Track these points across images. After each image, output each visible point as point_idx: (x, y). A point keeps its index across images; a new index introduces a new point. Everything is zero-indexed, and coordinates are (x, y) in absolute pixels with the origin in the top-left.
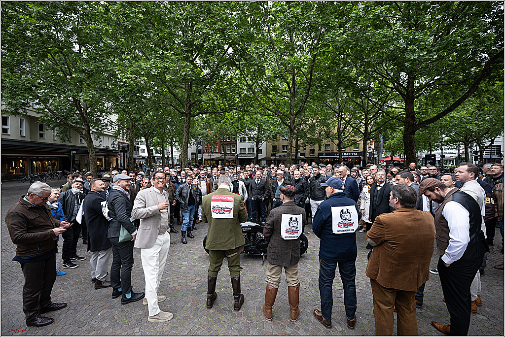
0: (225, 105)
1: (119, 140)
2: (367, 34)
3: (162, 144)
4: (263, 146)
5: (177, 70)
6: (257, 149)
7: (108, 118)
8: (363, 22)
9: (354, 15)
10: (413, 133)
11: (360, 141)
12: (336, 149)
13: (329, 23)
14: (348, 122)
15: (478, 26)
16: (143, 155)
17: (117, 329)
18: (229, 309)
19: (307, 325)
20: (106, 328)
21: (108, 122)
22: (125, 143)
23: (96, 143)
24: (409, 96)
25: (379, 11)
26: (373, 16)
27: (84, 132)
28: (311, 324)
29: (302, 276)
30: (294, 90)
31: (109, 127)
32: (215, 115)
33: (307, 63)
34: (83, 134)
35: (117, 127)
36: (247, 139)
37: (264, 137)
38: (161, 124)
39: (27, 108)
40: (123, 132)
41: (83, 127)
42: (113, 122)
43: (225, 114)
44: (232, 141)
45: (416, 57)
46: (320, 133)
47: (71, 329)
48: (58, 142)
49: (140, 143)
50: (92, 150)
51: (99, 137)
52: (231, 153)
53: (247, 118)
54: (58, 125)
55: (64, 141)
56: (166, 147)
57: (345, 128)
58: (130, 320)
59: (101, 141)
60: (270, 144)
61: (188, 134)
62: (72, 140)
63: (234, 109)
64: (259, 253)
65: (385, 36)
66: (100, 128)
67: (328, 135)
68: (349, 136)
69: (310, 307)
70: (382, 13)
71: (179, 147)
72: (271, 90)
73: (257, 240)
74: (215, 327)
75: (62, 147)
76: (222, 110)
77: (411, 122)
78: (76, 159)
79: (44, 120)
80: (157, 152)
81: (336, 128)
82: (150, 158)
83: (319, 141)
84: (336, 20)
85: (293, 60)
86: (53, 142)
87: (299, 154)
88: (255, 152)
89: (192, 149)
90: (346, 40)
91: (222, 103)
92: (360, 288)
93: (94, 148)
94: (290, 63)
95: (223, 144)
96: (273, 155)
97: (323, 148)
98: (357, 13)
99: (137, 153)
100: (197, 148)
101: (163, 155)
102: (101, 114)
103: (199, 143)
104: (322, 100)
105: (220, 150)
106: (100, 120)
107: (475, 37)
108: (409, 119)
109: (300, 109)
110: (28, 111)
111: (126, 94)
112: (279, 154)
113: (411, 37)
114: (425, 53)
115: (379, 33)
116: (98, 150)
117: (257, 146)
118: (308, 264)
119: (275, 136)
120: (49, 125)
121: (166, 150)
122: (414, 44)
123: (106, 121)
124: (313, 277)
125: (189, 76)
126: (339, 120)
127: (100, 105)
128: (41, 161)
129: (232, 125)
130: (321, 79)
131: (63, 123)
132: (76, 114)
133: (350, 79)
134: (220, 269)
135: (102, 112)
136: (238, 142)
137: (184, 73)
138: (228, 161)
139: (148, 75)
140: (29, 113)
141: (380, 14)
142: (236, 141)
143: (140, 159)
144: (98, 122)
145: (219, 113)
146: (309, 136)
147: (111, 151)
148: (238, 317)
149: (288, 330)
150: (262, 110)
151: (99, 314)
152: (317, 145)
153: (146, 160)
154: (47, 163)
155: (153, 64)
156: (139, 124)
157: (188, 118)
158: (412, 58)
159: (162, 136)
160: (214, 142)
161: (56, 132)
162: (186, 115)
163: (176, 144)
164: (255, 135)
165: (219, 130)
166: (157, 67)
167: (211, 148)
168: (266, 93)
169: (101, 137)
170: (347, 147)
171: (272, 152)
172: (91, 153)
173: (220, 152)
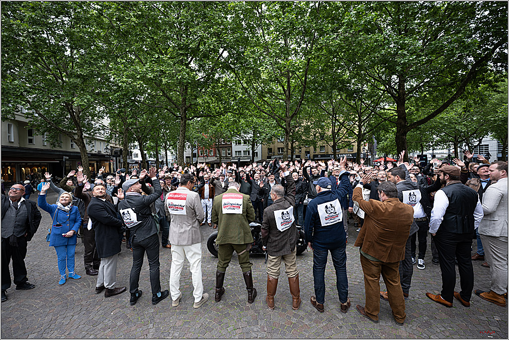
0: (220, 109)
1: (112, 145)
2: (359, 38)
3: (156, 148)
4: (259, 149)
5: (173, 73)
6: (253, 152)
7: (100, 122)
8: (355, 27)
9: (347, 21)
10: (405, 134)
11: (354, 142)
12: (330, 151)
13: (323, 28)
14: (342, 124)
15: (463, 32)
16: (136, 159)
17: (131, 326)
18: (236, 304)
19: (311, 315)
20: (120, 325)
21: (100, 126)
22: (117, 148)
23: (88, 148)
24: (400, 98)
25: (370, 17)
26: (365, 22)
27: (76, 137)
28: (314, 314)
30: (289, 93)
31: (102, 132)
32: (211, 118)
33: (301, 67)
34: (75, 139)
35: (110, 131)
36: (243, 142)
37: (260, 140)
38: (155, 128)
39: (15, 113)
40: (115, 136)
41: (74, 131)
42: (105, 127)
43: (221, 117)
44: (226, 144)
45: (406, 61)
46: (315, 135)
47: (86, 329)
48: (47, 146)
49: (133, 148)
50: (85, 155)
51: (91, 142)
52: (226, 156)
53: (242, 121)
54: (49, 130)
55: (55, 146)
56: (160, 151)
57: (339, 130)
58: (142, 317)
59: (93, 146)
60: (266, 147)
61: (184, 138)
62: (62, 145)
63: (229, 112)
64: (261, 252)
65: (376, 41)
66: (92, 132)
67: (322, 137)
68: (344, 137)
71: (173, 151)
72: (267, 93)
74: (226, 320)
75: (53, 153)
76: (218, 113)
77: (403, 124)
78: (67, 165)
79: (33, 125)
80: (150, 157)
81: (331, 130)
82: (144, 163)
83: (314, 143)
84: (330, 25)
85: (288, 64)
86: (43, 148)
87: (294, 157)
88: (251, 155)
89: (188, 152)
90: (339, 44)
91: (217, 106)
92: (358, 281)
93: (88, 154)
94: (285, 67)
95: (218, 148)
96: (269, 157)
97: (318, 150)
98: (349, 19)
99: (131, 158)
100: (192, 152)
101: (157, 160)
102: (93, 118)
103: (193, 146)
104: (316, 102)
105: (215, 153)
106: (91, 124)
107: (461, 43)
108: (401, 121)
109: (295, 112)
110: (16, 116)
111: (121, 98)
112: (275, 156)
113: (401, 42)
114: (414, 57)
115: (371, 37)
117: (253, 149)
119: (270, 139)
120: (39, 130)
121: (160, 154)
122: (404, 49)
123: (97, 125)
125: (185, 79)
126: (333, 122)
127: (92, 109)
128: (30, 167)
129: (228, 128)
130: (314, 82)
131: (54, 129)
132: (67, 118)
133: (343, 82)
134: (228, 265)
135: (93, 115)
136: (234, 145)
137: (180, 77)
139: (143, 78)
140: (17, 118)
141: (371, 20)
142: (231, 144)
143: (133, 164)
144: (90, 126)
145: (214, 116)
146: (304, 138)
147: (104, 156)
148: (246, 310)
149: (294, 320)
150: (257, 112)
151: (112, 314)
152: (312, 147)
153: (140, 164)
154: (36, 169)
155: (149, 68)
156: (132, 128)
157: (183, 122)
158: (402, 62)
159: (156, 140)
160: (210, 146)
161: (46, 137)
162: (182, 119)
163: (170, 148)
164: (251, 137)
165: (215, 134)
166: (153, 71)
167: (206, 151)
168: (261, 95)
169: (93, 142)
170: (342, 148)
171: (267, 155)
172: (84, 159)
173: (215, 155)
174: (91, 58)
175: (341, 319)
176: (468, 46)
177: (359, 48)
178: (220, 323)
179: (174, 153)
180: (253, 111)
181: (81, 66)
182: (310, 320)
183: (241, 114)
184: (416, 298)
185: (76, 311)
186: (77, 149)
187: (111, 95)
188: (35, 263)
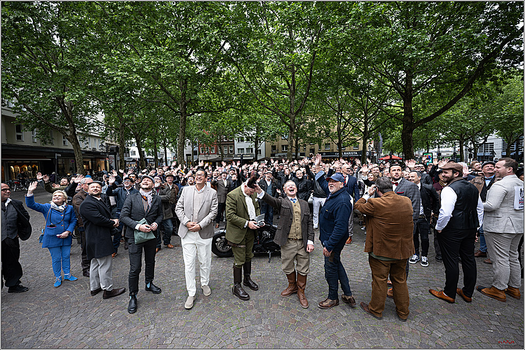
0: (222, 104)
1: (107, 142)
2: (367, 31)
3: (154, 146)
4: (262, 146)
5: (172, 67)
6: (256, 149)
7: (93, 117)
8: (363, 20)
9: (354, 12)
10: (411, 131)
11: (360, 140)
12: (336, 149)
13: (330, 19)
14: (348, 121)
15: (472, 26)
16: (133, 157)
17: (131, 327)
18: (240, 303)
19: (315, 313)
20: (120, 327)
21: (94, 121)
22: (113, 145)
23: (82, 145)
24: (407, 94)
25: (379, 9)
26: (373, 14)
27: (69, 133)
28: (318, 312)
30: (294, 88)
31: (97, 128)
32: (212, 114)
33: (307, 60)
34: (68, 136)
35: (105, 127)
36: (245, 139)
37: (264, 137)
38: (153, 124)
40: (111, 133)
41: (66, 127)
42: (100, 122)
43: (223, 113)
44: (229, 141)
45: (414, 56)
46: (320, 132)
47: (84, 331)
48: (38, 143)
49: (130, 145)
50: (78, 153)
51: (84, 139)
52: (228, 154)
53: (245, 117)
54: (39, 126)
55: (46, 143)
56: (159, 148)
57: (345, 127)
58: (143, 318)
59: (87, 143)
60: (269, 144)
61: (184, 135)
62: (54, 142)
63: (231, 107)
64: (265, 251)
65: (384, 34)
66: (86, 128)
67: (327, 134)
68: (349, 135)
69: (317, 298)
70: (381, 11)
71: (172, 148)
72: (270, 88)
73: (263, 239)
74: (229, 320)
75: (43, 150)
76: (219, 109)
77: (409, 121)
78: (59, 163)
79: (21, 121)
80: (149, 154)
81: (336, 127)
82: (142, 161)
83: (319, 141)
84: (337, 17)
85: (293, 58)
86: (33, 145)
87: (299, 154)
88: (254, 153)
89: (188, 150)
90: (346, 37)
91: (219, 101)
92: (362, 278)
93: (82, 151)
94: (290, 61)
95: (220, 145)
96: (273, 155)
97: (323, 148)
98: (357, 11)
99: (128, 155)
100: (193, 149)
101: (156, 157)
102: (86, 113)
103: (194, 144)
104: (322, 98)
105: (217, 151)
106: (85, 120)
108: (407, 118)
109: (300, 107)
111: (116, 92)
112: (279, 154)
113: (410, 36)
114: (423, 52)
115: (379, 30)
116: (83, 153)
117: (256, 146)
118: (313, 260)
119: (274, 136)
120: (28, 126)
121: (158, 151)
122: (413, 43)
123: (91, 121)
124: (318, 271)
125: (185, 73)
126: (338, 119)
127: (85, 103)
128: (20, 165)
129: (230, 125)
130: (320, 77)
131: (44, 125)
132: (58, 113)
133: (349, 77)
135: (87, 111)
136: (236, 142)
137: (180, 70)
139: (140, 72)
140: (5, 113)
141: (380, 13)
142: (234, 141)
143: (130, 162)
144: (83, 122)
145: (216, 112)
146: (308, 135)
147: (98, 153)
148: (249, 309)
149: (298, 318)
150: (260, 108)
151: (111, 315)
152: (317, 145)
153: (137, 162)
154: (27, 168)
155: (146, 60)
156: (129, 124)
157: (183, 117)
158: (410, 57)
159: (154, 137)
160: (211, 143)
161: (35, 133)
162: (181, 115)
163: (170, 145)
164: (254, 134)
165: (216, 130)
166: (150, 64)
167: (207, 148)
168: (265, 90)
169: (87, 139)
170: (347, 146)
171: (271, 152)
172: (77, 156)
173: (217, 153)
174: (82, 48)
175: (345, 317)
176: (477, 41)
177: (366, 42)
178: (223, 322)
179: (173, 151)
180: (256, 107)
181: (71, 57)
182: (315, 318)
183: (244, 110)
184: (419, 295)
185: (73, 313)
186: (70, 146)
187: (105, 89)
188: (28, 265)
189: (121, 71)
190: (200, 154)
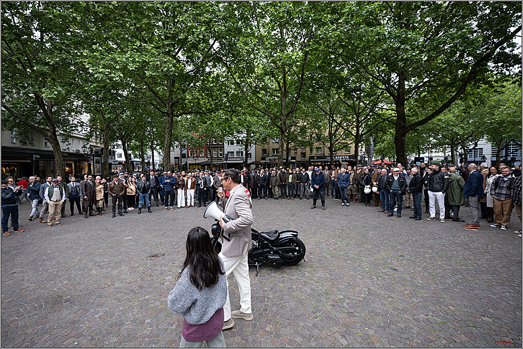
0: (211, 105)
1: (92, 144)
2: (360, 30)
3: (141, 148)
4: (252, 149)
5: (158, 64)
6: (246, 153)
7: (77, 118)
8: (356, 18)
9: (347, 10)
10: (404, 135)
11: (351, 144)
12: (327, 152)
13: (322, 18)
14: (340, 125)
15: (466, 28)
16: (119, 159)
21: (78, 122)
22: (98, 147)
23: (63, 146)
24: (399, 97)
25: (373, 7)
26: (366, 12)
27: (49, 134)
29: (300, 286)
30: (285, 90)
31: (80, 128)
32: (201, 116)
33: (299, 60)
34: (47, 136)
35: (90, 128)
36: (235, 142)
37: (254, 140)
38: (140, 125)
40: (96, 134)
42: (84, 123)
43: (212, 115)
44: (218, 144)
45: (409, 56)
46: (311, 136)
48: (17, 144)
49: (116, 147)
50: (58, 154)
51: (66, 140)
52: (218, 157)
53: (235, 119)
54: (17, 125)
55: (25, 143)
56: (146, 151)
57: (336, 130)
59: (70, 144)
60: (260, 148)
61: (171, 136)
62: (35, 143)
63: (221, 109)
64: (252, 263)
65: (378, 34)
66: (68, 129)
67: (319, 138)
68: (341, 138)
69: (311, 320)
70: (375, 9)
71: (160, 151)
72: (261, 89)
75: (22, 151)
76: (208, 110)
77: (402, 125)
78: (40, 165)
80: (136, 157)
81: (328, 130)
82: (128, 163)
83: (310, 144)
84: (329, 16)
85: (285, 56)
86: (11, 145)
87: (290, 158)
88: (244, 156)
89: (175, 152)
90: (339, 35)
91: (208, 103)
92: (363, 295)
93: (63, 152)
95: (210, 148)
96: (263, 159)
97: (314, 151)
98: (350, 8)
99: (113, 158)
100: (181, 152)
101: (143, 160)
102: (70, 113)
103: (183, 146)
104: (313, 101)
105: (206, 154)
106: (68, 120)
107: (465, 39)
108: (400, 121)
109: (291, 109)
112: (269, 158)
113: (404, 36)
114: (418, 52)
115: (372, 30)
116: (66, 155)
117: (246, 149)
118: (306, 273)
119: (264, 139)
121: (146, 154)
122: (407, 44)
123: (75, 122)
124: (312, 287)
125: (171, 71)
126: (330, 122)
127: (69, 103)
129: (219, 127)
132: (39, 113)
133: (342, 80)
135: (70, 111)
136: (226, 145)
137: (166, 69)
138: (215, 166)
142: (223, 144)
143: (117, 164)
144: (66, 122)
145: (205, 113)
146: (300, 138)
147: (82, 155)
150: (251, 110)
152: (308, 149)
153: (124, 165)
154: (4, 169)
156: (114, 125)
157: (170, 118)
158: (405, 57)
159: (141, 139)
160: (200, 146)
161: (14, 133)
163: (157, 148)
164: (244, 137)
165: (205, 133)
167: (196, 151)
168: (255, 92)
169: (70, 140)
170: (339, 150)
171: (261, 156)
172: (57, 158)
173: (206, 156)
176: (472, 42)
177: (359, 42)
179: (161, 153)
180: (247, 109)
183: (234, 112)
184: (429, 316)
186: (50, 147)
189: (103, 68)
190: (188, 157)
